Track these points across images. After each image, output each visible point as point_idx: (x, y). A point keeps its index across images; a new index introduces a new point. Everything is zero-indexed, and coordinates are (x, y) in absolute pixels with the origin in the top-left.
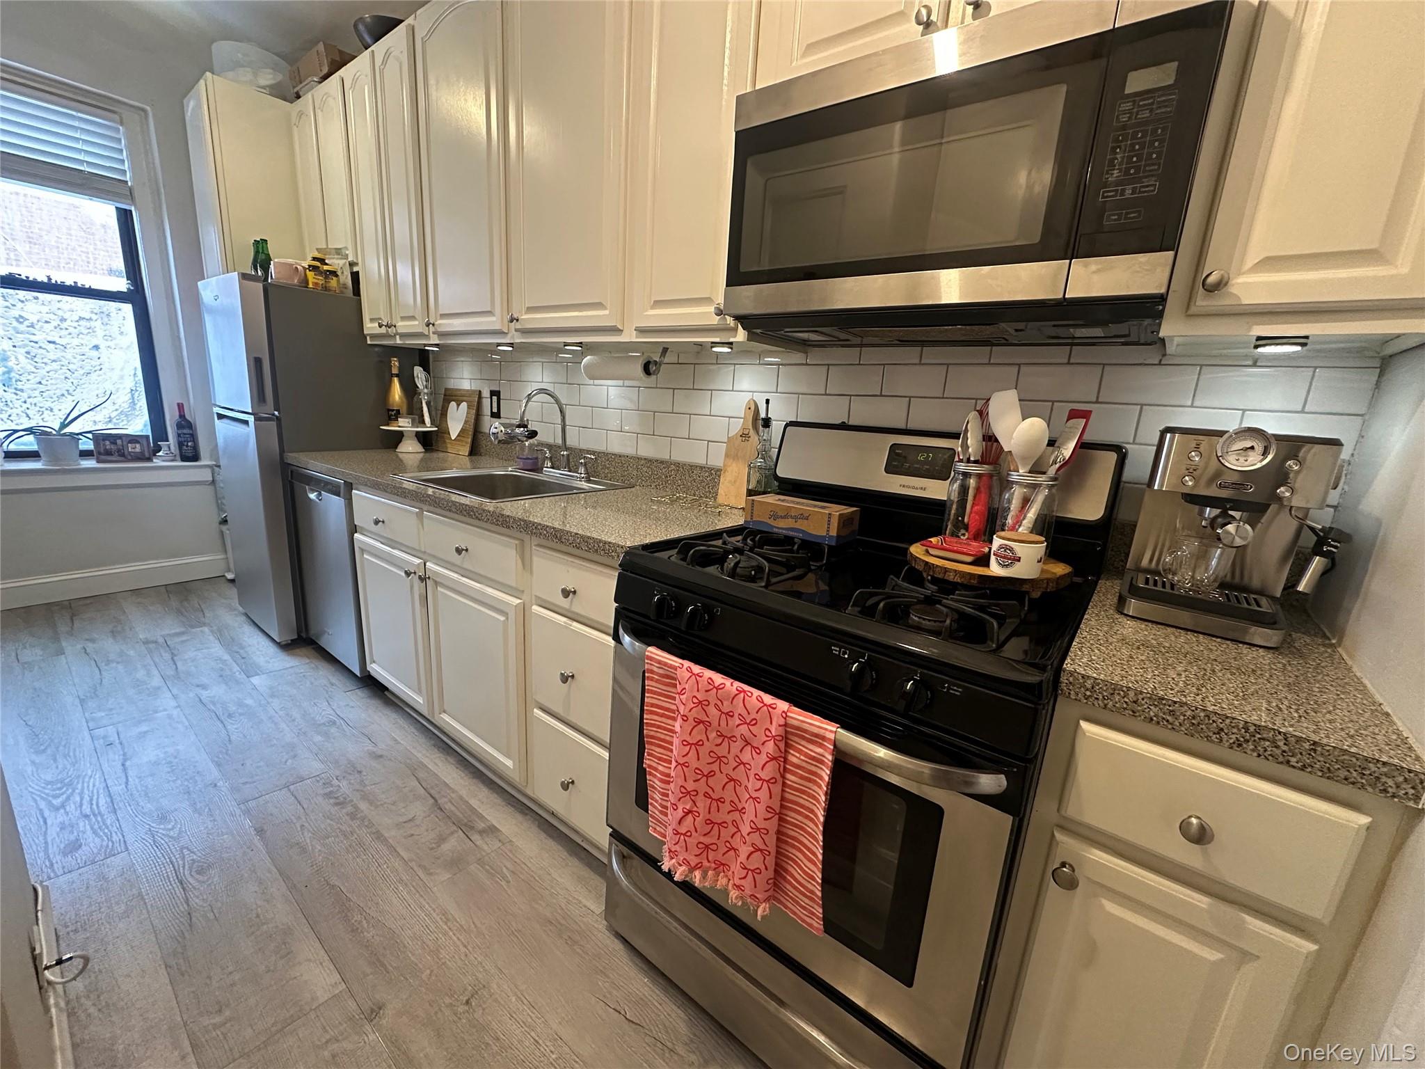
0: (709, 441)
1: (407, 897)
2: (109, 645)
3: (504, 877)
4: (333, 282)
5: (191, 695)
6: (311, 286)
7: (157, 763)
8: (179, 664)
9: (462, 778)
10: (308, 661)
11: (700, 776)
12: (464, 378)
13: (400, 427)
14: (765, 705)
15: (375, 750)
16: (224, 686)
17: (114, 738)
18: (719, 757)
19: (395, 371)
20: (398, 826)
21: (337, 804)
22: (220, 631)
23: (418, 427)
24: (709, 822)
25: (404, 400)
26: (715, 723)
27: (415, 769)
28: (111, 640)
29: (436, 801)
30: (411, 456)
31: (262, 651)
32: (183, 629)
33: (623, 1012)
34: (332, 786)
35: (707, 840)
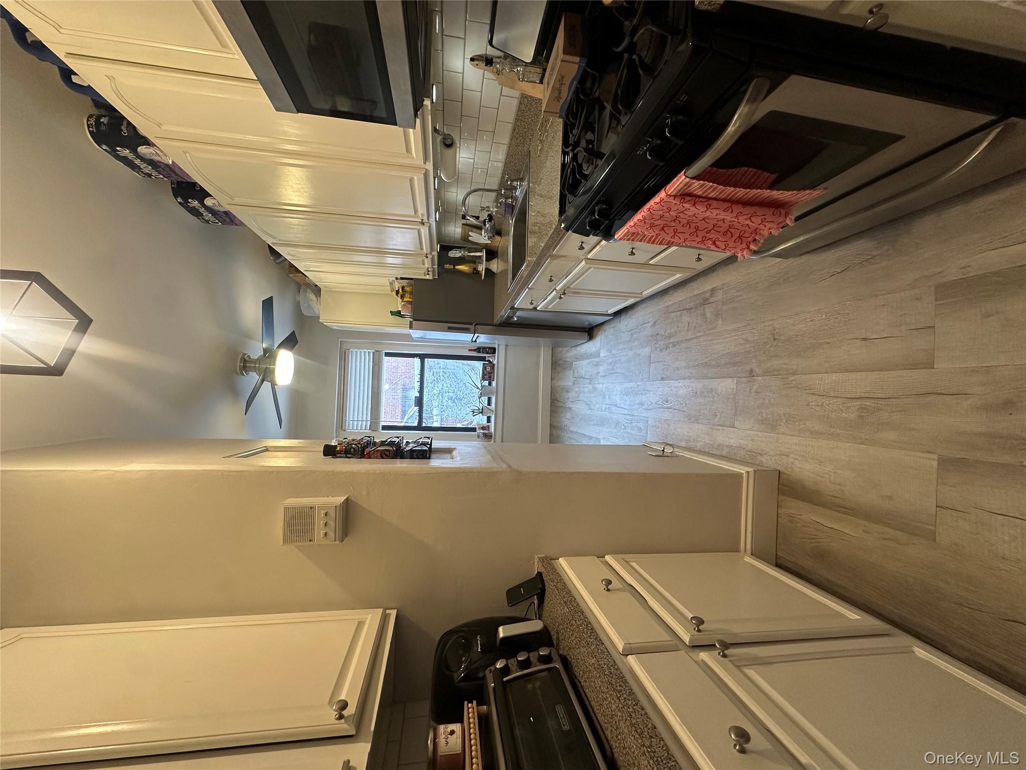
0: (501, 95)
1: (719, 341)
2: (572, 395)
3: (737, 296)
4: (407, 289)
5: (600, 378)
6: (411, 300)
7: (622, 398)
8: (585, 377)
9: (682, 292)
10: (600, 332)
11: (695, 234)
12: (455, 230)
13: (483, 270)
14: (660, 202)
15: (651, 324)
16: (601, 367)
17: (607, 406)
18: (688, 223)
19: (452, 267)
20: (688, 330)
21: (666, 349)
22: (576, 358)
23: (483, 261)
24: (725, 234)
25: (468, 264)
26: (665, 222)
27: (667, 311)
28: (570, 393)
29: (686, 309)
30: (499, 266)
31: (589, 347)
32: (572, 370)
33: (835, 273)
34: (658, 347)
35: (736, 236)
